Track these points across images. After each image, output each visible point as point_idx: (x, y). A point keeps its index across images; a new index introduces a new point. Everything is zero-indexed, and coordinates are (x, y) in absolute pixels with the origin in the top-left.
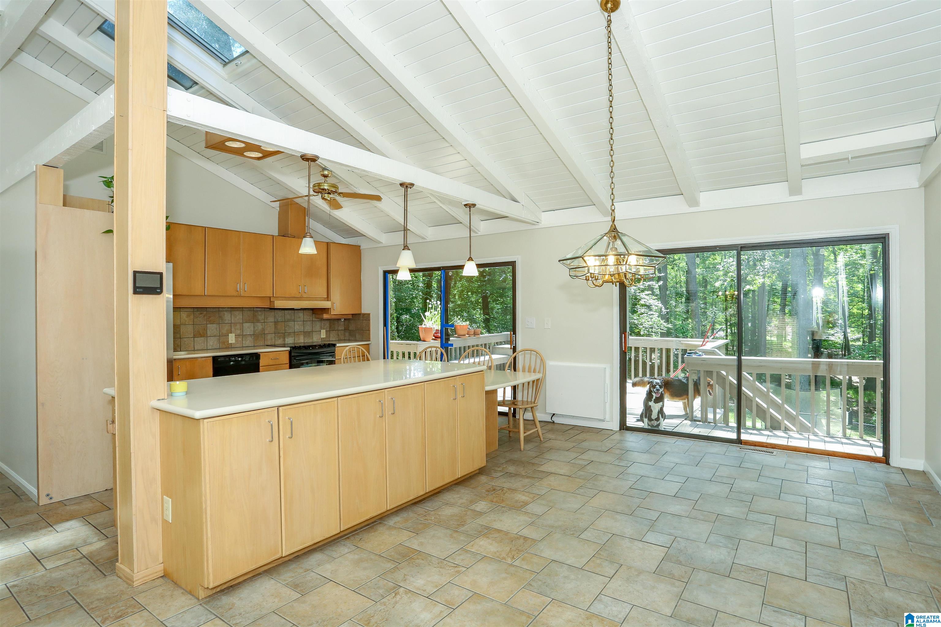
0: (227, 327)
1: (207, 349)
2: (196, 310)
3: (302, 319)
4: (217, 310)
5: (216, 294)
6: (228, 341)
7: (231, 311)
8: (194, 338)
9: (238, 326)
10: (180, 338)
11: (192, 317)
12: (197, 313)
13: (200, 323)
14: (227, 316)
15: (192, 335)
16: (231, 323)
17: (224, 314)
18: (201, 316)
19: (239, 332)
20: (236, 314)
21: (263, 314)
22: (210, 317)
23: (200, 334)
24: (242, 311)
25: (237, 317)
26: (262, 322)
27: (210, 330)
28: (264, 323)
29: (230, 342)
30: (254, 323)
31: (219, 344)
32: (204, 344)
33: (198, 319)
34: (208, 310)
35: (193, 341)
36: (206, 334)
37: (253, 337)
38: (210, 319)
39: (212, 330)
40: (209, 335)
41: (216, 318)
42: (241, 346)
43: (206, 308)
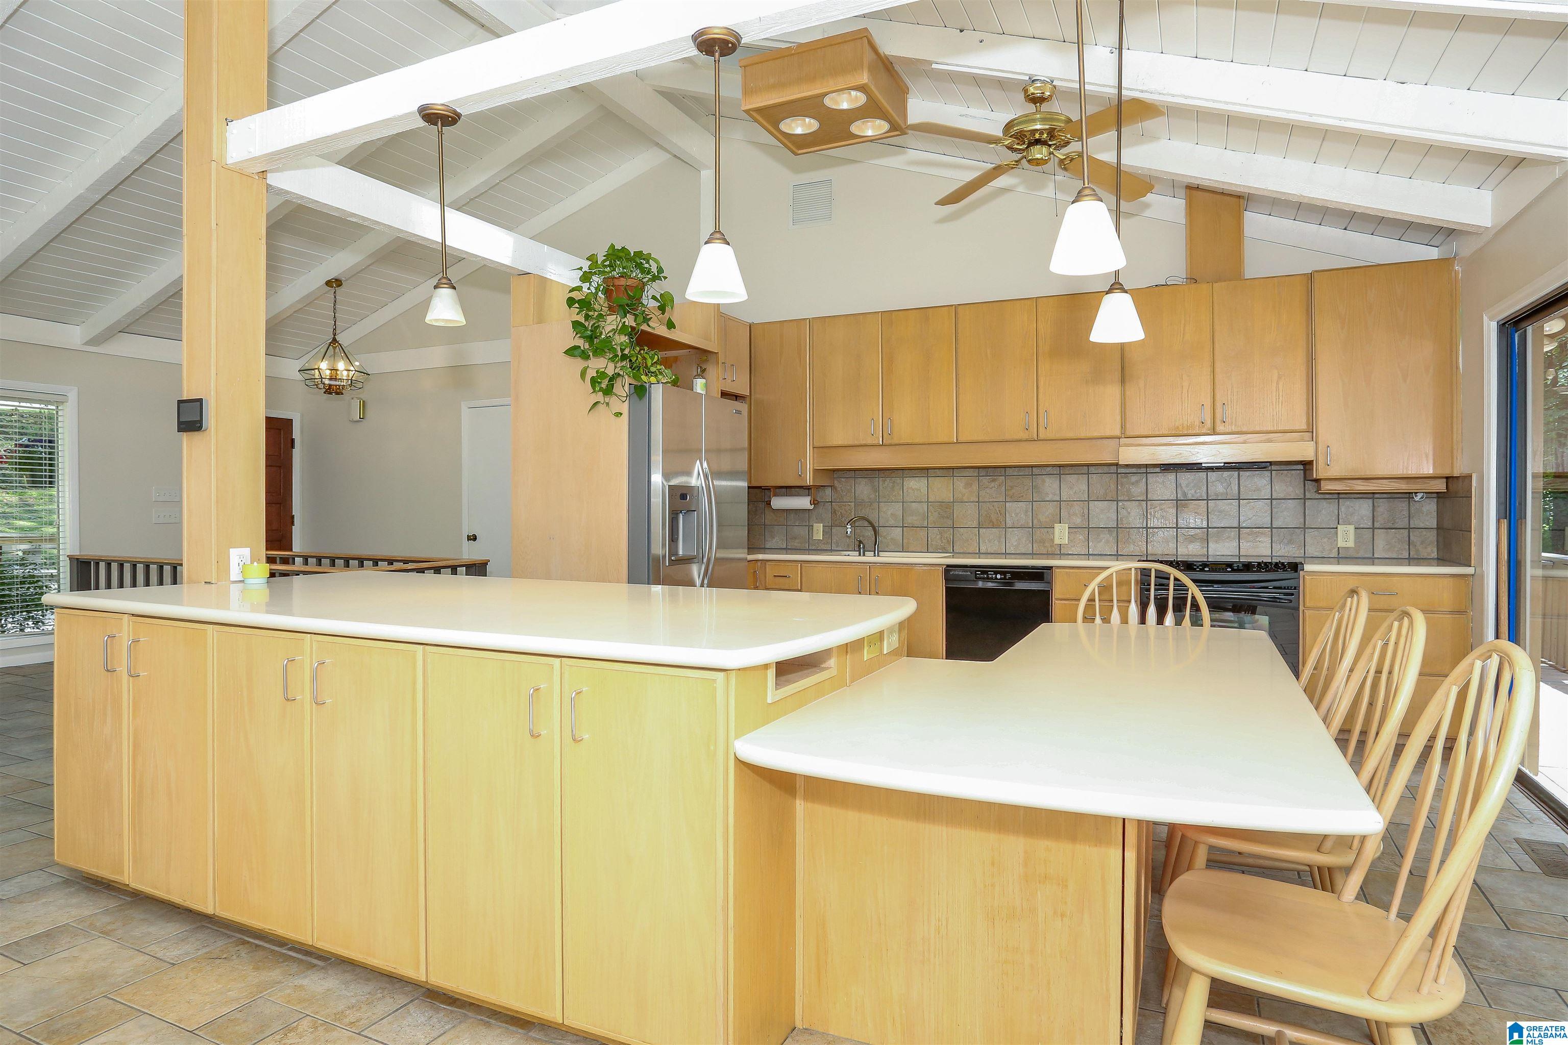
0: (1049, 510)
1: (1006, 554)
2: (983, 472)
3: (1266, 493)
4: (1029, 470)
5: (980, 438)
6: (1053, 540)
7: (1060, 474)
8: (979, 528)
9: (1077, 508)
10: (953, 528)
11: (975, 487)
12: (985, 480)
13: (991, 500)
14: (1049, 485)
15: (975, 524)
16: (1060, 501)
17: (1044, 481)
18: (993, 484)
19: (1078, 521)
20: (1072, 479)
21: (1144, 480)
22: (1012, 487)
23: (991, 521)
24: (1088, 474)
25: (1075, 487)
26: (1139, 499)
27: (1013, 515)
28: (1147, 501)
29: (1057, 541)
30: (1117, 501)
31: (1030, 545)
32: (999, 542)
33: (988, 492)
34: (1009, 471)
35: (976, 535)
36: (1003, 523)
37: (1115, 534)
38: (1013, 491)
39: (1017, 515)
40: (1009, 523)
41: (1026, 488)
42: (1085, 551)
43: (1005, 467)
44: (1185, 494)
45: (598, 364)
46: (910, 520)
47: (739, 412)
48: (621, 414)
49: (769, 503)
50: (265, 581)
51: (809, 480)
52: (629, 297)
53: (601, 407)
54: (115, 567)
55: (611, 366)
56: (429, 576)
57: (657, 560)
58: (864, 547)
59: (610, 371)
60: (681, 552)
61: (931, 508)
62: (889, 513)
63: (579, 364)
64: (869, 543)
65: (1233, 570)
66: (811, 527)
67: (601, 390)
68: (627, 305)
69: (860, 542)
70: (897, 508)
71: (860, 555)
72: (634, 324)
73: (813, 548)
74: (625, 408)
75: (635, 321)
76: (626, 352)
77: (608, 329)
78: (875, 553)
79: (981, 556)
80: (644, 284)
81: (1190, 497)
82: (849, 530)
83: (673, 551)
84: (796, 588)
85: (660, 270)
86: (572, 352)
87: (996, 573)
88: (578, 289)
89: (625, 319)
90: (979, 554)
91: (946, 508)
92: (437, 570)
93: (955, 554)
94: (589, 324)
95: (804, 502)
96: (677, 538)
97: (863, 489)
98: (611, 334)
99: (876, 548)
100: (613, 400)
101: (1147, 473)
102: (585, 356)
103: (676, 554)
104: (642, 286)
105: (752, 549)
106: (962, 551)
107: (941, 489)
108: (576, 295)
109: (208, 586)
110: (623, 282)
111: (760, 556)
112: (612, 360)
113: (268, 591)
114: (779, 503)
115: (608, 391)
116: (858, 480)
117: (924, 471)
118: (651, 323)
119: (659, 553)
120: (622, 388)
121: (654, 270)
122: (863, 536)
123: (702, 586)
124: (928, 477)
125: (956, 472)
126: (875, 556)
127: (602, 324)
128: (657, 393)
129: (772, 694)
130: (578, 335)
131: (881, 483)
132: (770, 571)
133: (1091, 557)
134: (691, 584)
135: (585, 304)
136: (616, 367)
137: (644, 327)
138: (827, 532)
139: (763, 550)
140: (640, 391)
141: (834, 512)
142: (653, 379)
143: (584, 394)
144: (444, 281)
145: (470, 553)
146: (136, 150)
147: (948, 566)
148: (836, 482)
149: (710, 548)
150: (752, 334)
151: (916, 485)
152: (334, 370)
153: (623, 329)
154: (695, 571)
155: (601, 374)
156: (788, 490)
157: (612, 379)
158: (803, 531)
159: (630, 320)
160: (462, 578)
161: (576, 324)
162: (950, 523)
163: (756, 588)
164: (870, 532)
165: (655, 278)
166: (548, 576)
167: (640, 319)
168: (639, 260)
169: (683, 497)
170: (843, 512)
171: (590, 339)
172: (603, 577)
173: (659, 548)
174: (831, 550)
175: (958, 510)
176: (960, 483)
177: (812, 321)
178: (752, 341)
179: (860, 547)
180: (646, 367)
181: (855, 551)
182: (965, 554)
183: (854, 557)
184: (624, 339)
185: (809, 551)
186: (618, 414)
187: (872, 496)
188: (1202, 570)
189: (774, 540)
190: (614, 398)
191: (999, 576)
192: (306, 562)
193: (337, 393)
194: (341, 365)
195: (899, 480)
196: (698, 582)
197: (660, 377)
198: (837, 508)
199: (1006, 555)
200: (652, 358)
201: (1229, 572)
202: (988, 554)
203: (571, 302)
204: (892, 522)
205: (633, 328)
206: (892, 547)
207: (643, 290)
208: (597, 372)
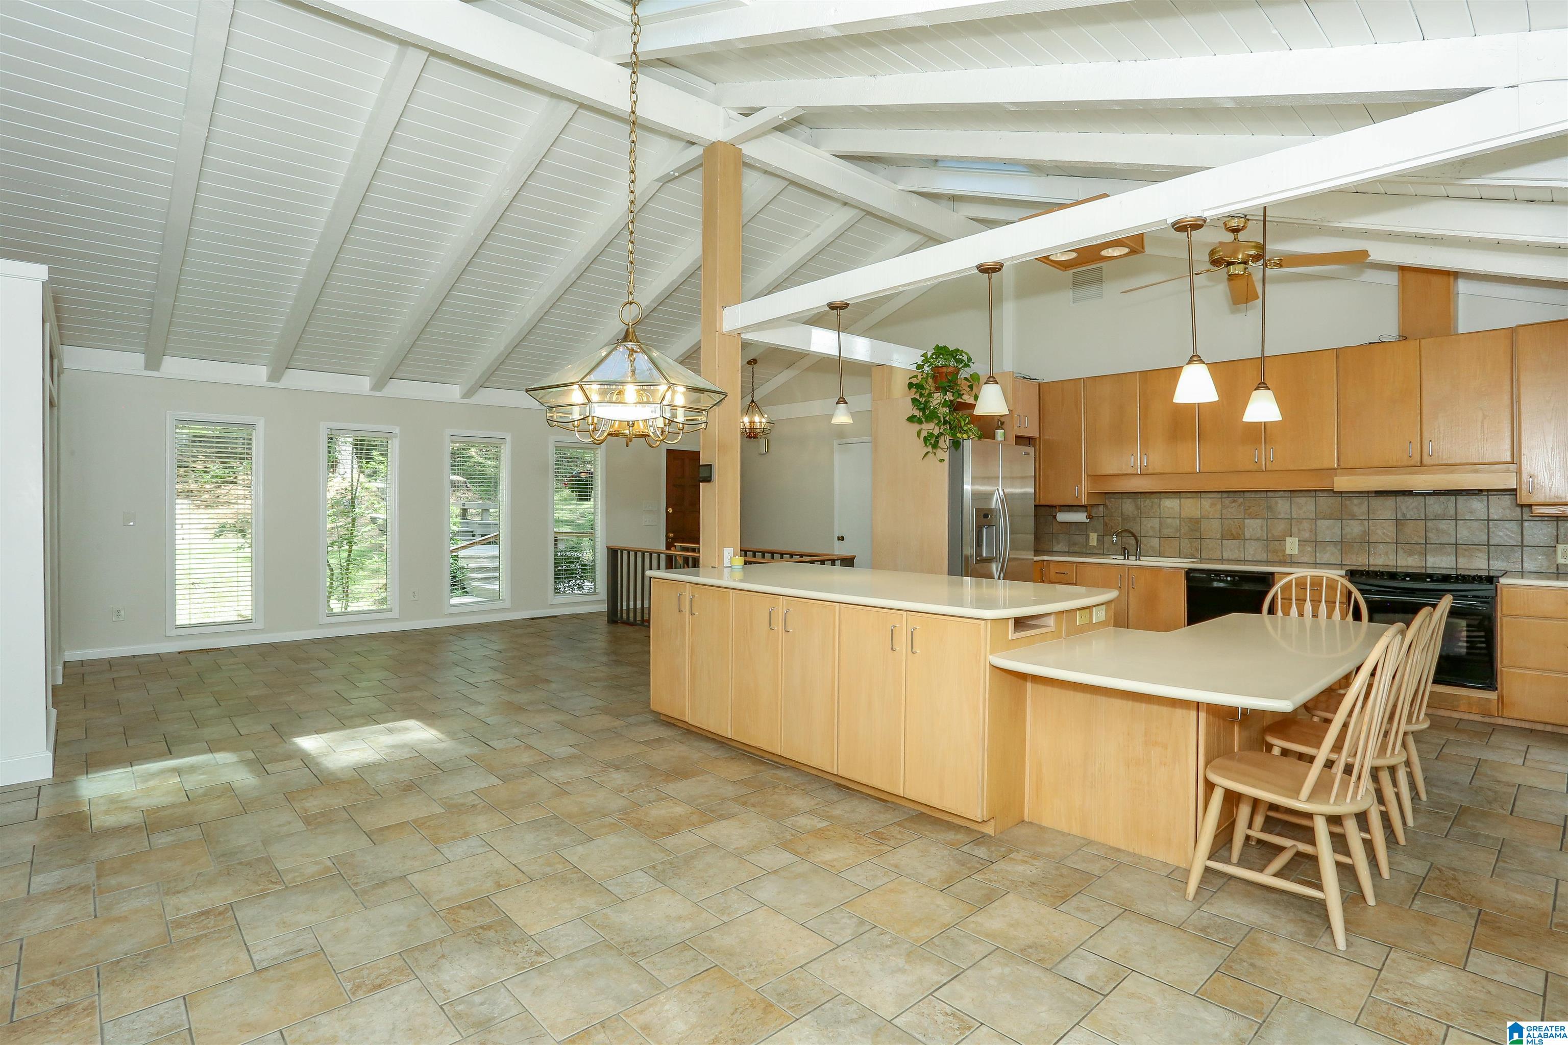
0: (1280, 527)
2: (1225, 495)
3: (1481, 516)
4: (1263, 495)
5: (1218, 469)
6: (1284, 551)
7: (1290, 497)
9: (1306, 525)
10: (1201, 539)
11: (1219, 506)
12: (1227, 501)
13: (1232, 517)
14: (1283, 506)
15: (1219, 536)
16: (1291, 519)
17: (1276, 503)
18: (1233, 504)
19: (1306, 535)
20: (1302, 500)
21: (1366, 502)
22: (1250, 507)
23: (1232, 534)
24: (1316, 497)
25: (1306, 506)
26: (1361, 518)
27: (1251, 530)
28: (1368, 520)
29: (1288, 552)
30: (1342, 520)
31: (1265, 554)
32: (1239, 551)
33: (1229, 510)
34: (1247, 495)
35: (1219, 545)
36: (1242, 536)
37: (1339, 547)
38: (1251, 510)
39: (1253, 530)
40: (1247, 536)
41: (1261, 508)
42: (1312, 560)
43: (1244, 492)
44: (1404, 515)
45: (930, 427)
46: (1166, 532)
47: (1027, 454)
48: (944, 460)
49: (1055, 517)
50: (741, 567)
51: (1084, 501)
52: (949, 381)
53: (931, 455)
54: (647, 555)
55: (937, 428)
56: (817, 566)
57: (967, 558)
58: (1128, 552)
59: (936, 432)
60: (984, 555)
61: (1182, 522)
62: (1149, 526)
63: (916, 427)
64: (1132, 549)
65: (1432, 581)
66: (1087, 537)
67: (931, 444)
68: (948, 386)
69: (1125, 549)
70: (1155, 523)
71: (1125, 559)
72: (952, 398)
73: (1089, 552)
74: (946, 456)
75: (953, 396)
76: (947, 419)
77: (935, 403)
78: (1136, 557)
79: (1224, 562)
80: (959, 369)
81: (1408, 517)
82: (1115, 539)
83: (979, 553)
84: (1072, 582)
85: (970, 359)
86: (911, 419)
87: (1227, 576)
88: (916, 376)
89: (946, 397)
90: (1222, 561)
91: (1195, 524)
92: (823, 562)
93: (1201, 560)
94: (923, 400)
95: (1081, 517)
96: (982, 545)
97: (1128, 506)
98: (936, 406)
99: (1138, 554)
100: (939, 452)
101: (1368, 496)
102: (920, 422)
103: (981, 555)
104: (958, 370)
105: (1037, 552)
106: (1207, 558)
107: (1191, 508)
108: (914, 381)
109: (713, 569)
110: (945, 370)
111: (1046, 558)
112: (937, 424)
113: (742, 573)
114: (1062, 517)
115: (935, 446)
116: (1125, 500)
117: (1177, 494)
118: (963, 397)
119: (967, 553)
120: (945, 442)
121: (965, 358)
122: (1129, 544)
123: (999, 578)
124: (1180, 498)
125: (1203, 495)
126: (1136, 560)
127: (931, 399)
128: (968, 445)
129: (1011, 635)
130: (916, 408)
131: (1142, 503)
132: (1053, 569)
133: (1317, 565)
134: (991, 577)
135: (919, 387)
136: (940, 429)
137: (959, 400)
138: (1100, 540)
139: (1051, 553)
140: (956, 445)
141: (1106, 525)
142: (965, 436)
143: (919, 447)
144: (841, 400)
145: (840, 550)
146: (653, 301)
147: (1190, 569)
148: (1107, 501)
149: (1005, 549)
150: (1041, 390)
151: (1170, 504)
152: (752, 422)
153: (945, 404)
154: (994, 568)
155: (931, 435)
156: (1070, 508)
157: (938, 437)
158: (1081, 539)
159: (949, 396)
160: (838, 567)
161: (914, 400)
162: (1198, 535)
163: (1042, 581)
164: (1133, 542)
165: (967, 366)
166: (895, 569)
167: (956, 394)
168: (954, 354)
169: (986, 516)
170: (1113, 525)
171: (923, 410)
172: (931, 571)
173: (970, 551)
174: (1103, 554)
175: (1204, 524)
176: (1206, 503)
177: (1085, 380)
178: (1041, 396)
179: (1125, 552)
180: (961, 427)
181: (1121, 555)
182: (1211, 560)
183: (1119, 560)
184: (946, 410)
185: (1086, 555)
186: (942, 461)
187: (1136, 512)
188: (1404, 579)
189: (1059, 546)
190: (939, 450)
191: (1229, 579)
192: (754, 556)
193: (754, 438)
194: (757, 419)
195: (1156, 500)
196: (996, 576)
197: (970, 433)
198: (1107, 522)
199: (1245, 562)
200: (965, 420)
201: (1428, 582)
202: (1229, 561)
203: (911, 385)
204: (1151, 533)
205: (951, 401)
206: (1151, 553)
207: (958, 373)
208: (928, 433)
